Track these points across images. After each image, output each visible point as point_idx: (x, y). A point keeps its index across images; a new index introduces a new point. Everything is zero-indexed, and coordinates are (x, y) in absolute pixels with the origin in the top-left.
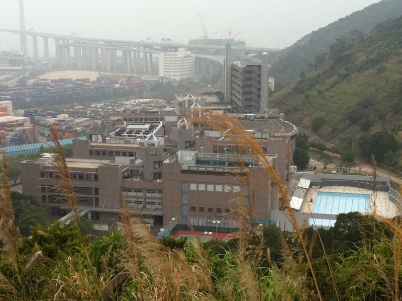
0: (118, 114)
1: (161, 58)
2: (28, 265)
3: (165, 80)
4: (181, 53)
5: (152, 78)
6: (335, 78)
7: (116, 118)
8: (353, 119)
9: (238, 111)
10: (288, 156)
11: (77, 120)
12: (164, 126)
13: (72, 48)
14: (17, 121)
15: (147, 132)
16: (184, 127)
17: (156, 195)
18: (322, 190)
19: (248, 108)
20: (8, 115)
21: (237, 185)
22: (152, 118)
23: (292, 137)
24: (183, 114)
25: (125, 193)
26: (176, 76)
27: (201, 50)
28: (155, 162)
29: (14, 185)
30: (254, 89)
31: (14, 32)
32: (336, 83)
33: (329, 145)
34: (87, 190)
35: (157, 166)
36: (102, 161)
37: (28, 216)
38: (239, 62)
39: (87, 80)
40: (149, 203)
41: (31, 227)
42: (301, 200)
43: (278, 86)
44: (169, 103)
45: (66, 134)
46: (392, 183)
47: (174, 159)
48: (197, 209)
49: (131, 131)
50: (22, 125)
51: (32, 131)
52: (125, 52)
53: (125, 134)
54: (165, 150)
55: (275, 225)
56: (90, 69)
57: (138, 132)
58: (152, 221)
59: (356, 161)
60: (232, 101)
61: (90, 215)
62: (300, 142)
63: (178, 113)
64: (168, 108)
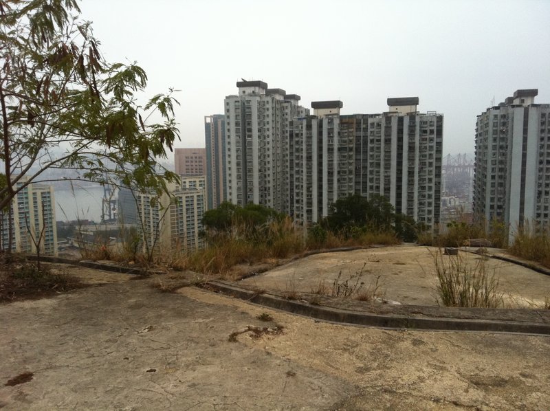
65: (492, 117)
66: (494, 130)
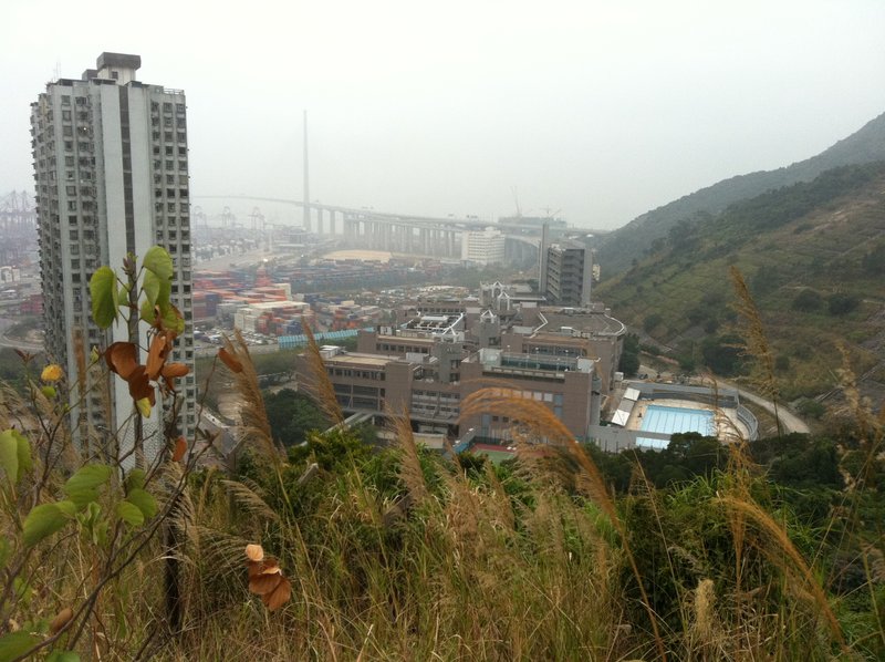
0: (412, 302)
1: (464, 238)
2: (301, 479)
3: (468, 265)
4: (489, 233)
5: (453, 262)
6: (674, 268)
7: (409, 307)
8: (695, 318)
9: (554, 304)
10: (613, 360)
11: (363, 309)
12: (464, 319)
13: (362, 225)
14: (295, 307)
15: (444, 325)
16: (489, 320)
17: (453, 400)
18: (654, 403)
19: (567, 301)
20: (285, 299)
21: (549, 392)
22: (451, 309)
23: (619, 338)
24: (489, 306)
25: (415, 396)
26: (482, 260)
27: (513, 230)
28: (452, 361)
29: (288, 381)
30: (574, 278)
31: (298, 204)
32: (676, 274)
33: (664, 349)
34: (372, 391)
35: (454, 366)
36: (391, 357)
37: (303, 418)
38: (558, 246)
39: (377, 262)
40: (443, 409)
41: (307, 433)
42: (627, 414)
43: (605, 275)
44: (472, 292)
45: (351, 324)
46: (741, 398)
47: (475, 359)
48: (500, 420)
49: (426, 324)
50: (301, 311)
51: (312, 320)
52: (423, 231)
53: (418, 326)
54: (464, 347)
55: (593, 444)
56: (381, 248)
57: (434, 324)
58: (446, 431)
59: (697, 370)
60: (548, 291)
61: (373, 421)
62: (629, 343)
63: (481, 302)
64: (471, 298)
65: (57, 101)
66: (65, 127)
